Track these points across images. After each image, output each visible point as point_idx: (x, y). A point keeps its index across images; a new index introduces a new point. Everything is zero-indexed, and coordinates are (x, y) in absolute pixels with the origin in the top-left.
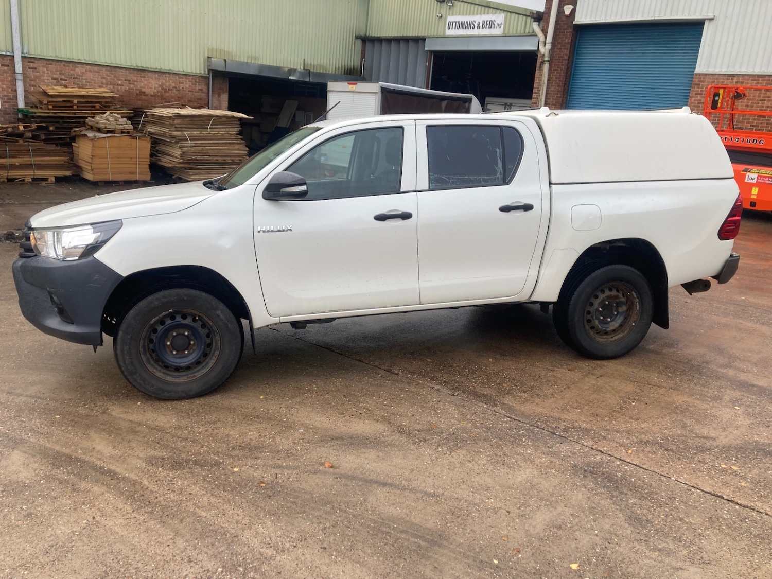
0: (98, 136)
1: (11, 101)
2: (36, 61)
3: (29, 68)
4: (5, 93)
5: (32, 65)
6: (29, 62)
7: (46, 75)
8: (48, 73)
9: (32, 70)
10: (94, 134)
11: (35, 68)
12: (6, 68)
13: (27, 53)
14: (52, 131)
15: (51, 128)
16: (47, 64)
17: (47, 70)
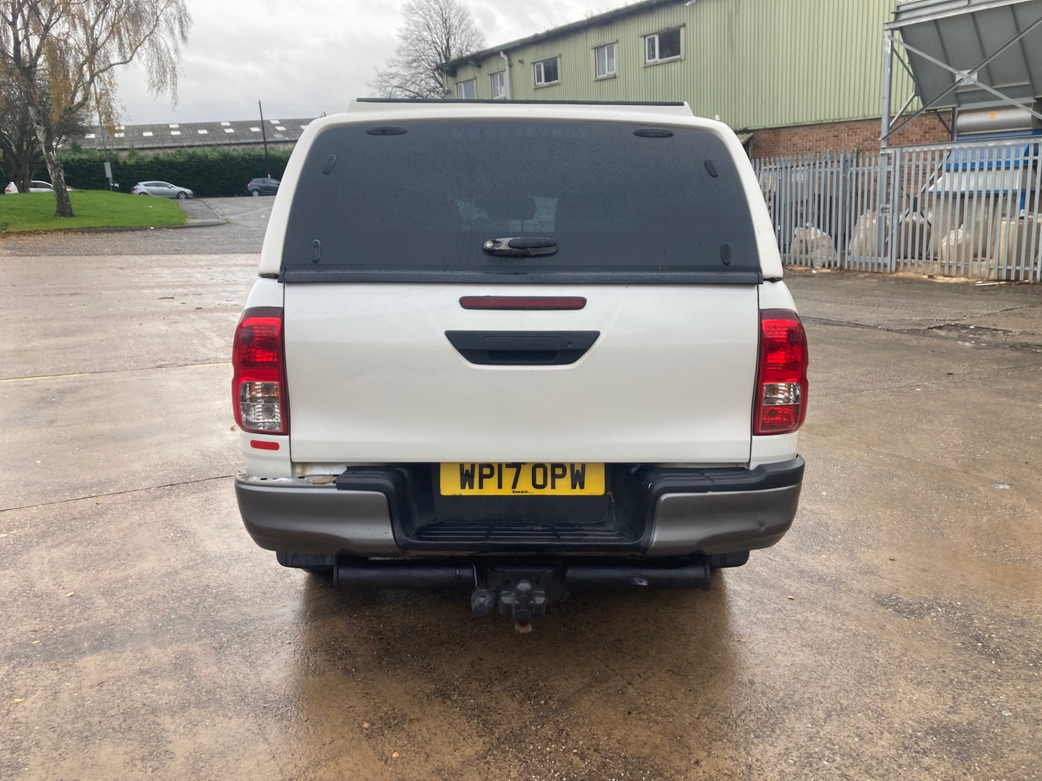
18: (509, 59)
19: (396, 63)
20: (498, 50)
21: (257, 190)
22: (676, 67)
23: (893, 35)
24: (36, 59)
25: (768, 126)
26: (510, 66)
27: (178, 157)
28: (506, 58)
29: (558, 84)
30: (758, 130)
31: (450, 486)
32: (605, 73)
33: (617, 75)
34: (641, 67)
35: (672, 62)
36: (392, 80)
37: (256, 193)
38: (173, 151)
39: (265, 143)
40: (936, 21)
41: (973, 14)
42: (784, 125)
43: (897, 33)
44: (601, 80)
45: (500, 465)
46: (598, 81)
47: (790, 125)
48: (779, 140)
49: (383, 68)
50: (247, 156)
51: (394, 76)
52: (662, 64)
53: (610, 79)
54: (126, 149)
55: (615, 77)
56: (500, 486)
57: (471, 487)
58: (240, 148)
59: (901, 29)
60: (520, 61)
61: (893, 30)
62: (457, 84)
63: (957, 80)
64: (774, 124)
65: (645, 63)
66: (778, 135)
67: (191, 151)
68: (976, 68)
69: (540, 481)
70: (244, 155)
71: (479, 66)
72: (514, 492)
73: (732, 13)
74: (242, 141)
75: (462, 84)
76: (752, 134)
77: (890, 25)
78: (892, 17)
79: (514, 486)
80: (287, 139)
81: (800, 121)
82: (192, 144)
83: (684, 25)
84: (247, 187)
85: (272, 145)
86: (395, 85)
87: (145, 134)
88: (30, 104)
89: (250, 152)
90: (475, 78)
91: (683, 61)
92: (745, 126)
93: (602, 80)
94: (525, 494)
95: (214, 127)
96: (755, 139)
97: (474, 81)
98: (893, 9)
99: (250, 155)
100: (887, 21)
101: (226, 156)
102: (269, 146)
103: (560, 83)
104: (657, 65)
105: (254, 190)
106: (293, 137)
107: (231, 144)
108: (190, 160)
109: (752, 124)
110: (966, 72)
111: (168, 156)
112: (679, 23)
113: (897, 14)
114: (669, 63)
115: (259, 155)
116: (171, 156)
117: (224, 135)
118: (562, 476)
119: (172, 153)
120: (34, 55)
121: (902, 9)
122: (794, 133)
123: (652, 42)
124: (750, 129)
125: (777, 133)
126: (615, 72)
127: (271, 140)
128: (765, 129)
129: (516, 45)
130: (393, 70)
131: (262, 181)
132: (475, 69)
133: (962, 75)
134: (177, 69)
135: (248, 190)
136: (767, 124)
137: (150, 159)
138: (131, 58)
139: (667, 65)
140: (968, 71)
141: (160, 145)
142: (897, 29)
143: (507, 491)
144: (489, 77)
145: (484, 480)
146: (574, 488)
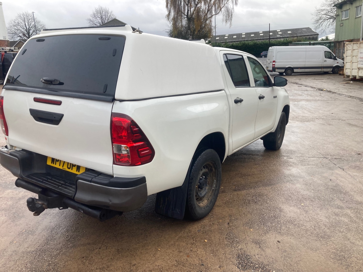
19: (325, 5)
21: (264, 55)
24: (192, 15)
27: (239, 44)
31: (49, 163)
36: (322, 12)
37: (263, 57)
38: (238, 42)
39: (270, 39)
49: (319, 7)
50: (262, 44)
51: (322, 10)
54: (224, 42)
56: (60, 166)
57: (53, 164)
58: (260, 41)
62: (342, 12)
67: (244, 42)
69: (69, 167)
70: (262, 43)
71: (352, 4)
72: (62, 168)
74: (265, 38)
75: (344, 12)
79: (63, 166)
80: (281, 37)
82: (248, 40)
84: (261, 54)
85: (272, 40)
86: (323, 14)
87: (234, 37)
88: (189, 29)
89: (264, 42)
94: (66, 170)
95: (256, 34)
97: (349, 10)
99: (263, 43)
101: (255, 43)
102: (270, 40)
105: (263, 56)
106: (284, 36)
107: (261, 39)
108: (243, 45)
111: (236, 44)
115: (267, 43)
116: (237, 44)
117: (259, 36)
118: (74, 166)
119: (238, 43)
120: (192, 14)
127: (272, 38)
130: (324, 8)
131: (266, 52)
132: (350, 5)
134: (233, 15)
135: (261, 55)
137: (230, 45)
138: (219, 12)
141: (238, 40)
144: (356, 8)
145: (57, 162)
146: (77, 171)
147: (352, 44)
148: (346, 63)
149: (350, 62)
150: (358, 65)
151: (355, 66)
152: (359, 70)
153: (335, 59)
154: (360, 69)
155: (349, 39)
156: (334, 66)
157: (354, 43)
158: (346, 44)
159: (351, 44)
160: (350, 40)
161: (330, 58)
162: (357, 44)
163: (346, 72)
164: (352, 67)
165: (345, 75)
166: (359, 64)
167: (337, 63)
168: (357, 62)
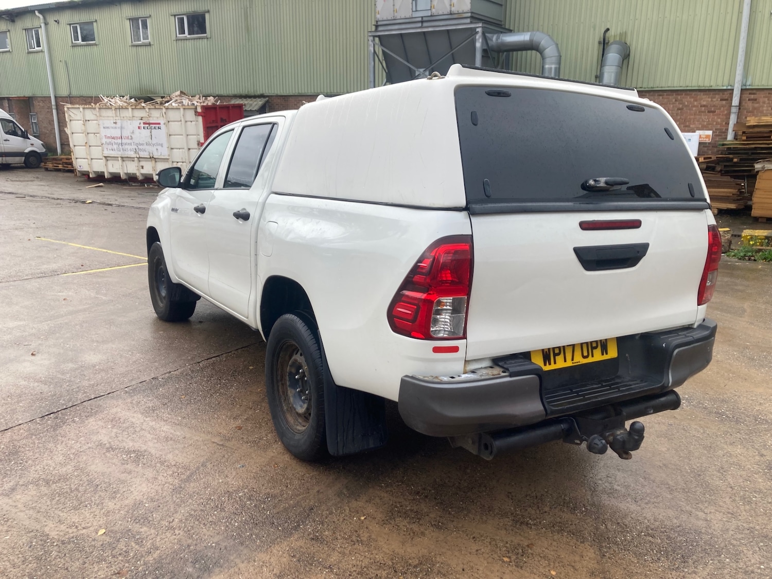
0: (767, 167)
1: (723, 134)
2: (758, 92)
3: (749, 100)
4: (719, 127)
5: (752, 97)
6: (750, 94)
7: (765, 105)
8: (769, 103)
9: (751, 102)
10: (763, 165)
11: (756, 100)
12: (724, 102)
13: (750, 85)
14: (735, 163)
15: (735, 160)
16: (769, 94)
17: (768, 100)
18: (45, 18)
20: (33, 9)
22: (203, 43)
23: (374, 40)
25: (279, 94)
26: (46, 24)
28: (41, 16)
29: (95, 45)
30: (272, 96)
32: (140, 41)
33: (152, 43)
34: (172, 39)
35: (199, 38)
40: (401, 34)
41: (424, 33)
42: (292, 94)
43: (377, 39)
44: (136, 46)
45: (564, 347)
46: (134, 46)
47: (296, 94)
48: (288, 105)
52: (192, 39)
53: (146, 45)
55: (149, 45)
56: (565, 361)
57: (550, 364)
59: (379, 37)
60: (56, 21)
61: (374, 37)
63: (417, 74)
64: (283, 93)
65: (176, 37)
66: (287, 101)
68: (428, 68)
69: (585, 354)
71: (13, 21)
72: (573, 363)
73: (247, 8)
76: (267, 98)
77: (372, 33)
78: (374, 28)
79: (573, 360)
81: (303, 92)
83: (208, 12)
90: (9, 31)
91: (209, 40)
92: (261, 92)
93: (139, 46)
94: (579, 364)
96: (270, 103)
97: (8, 33)
98: (374, 23)
100: (370, 30)
103: (97, 43)
104: (187, 39)
109: (267, 92)
110: (422, 70)
112: (204, 9)
113: (377, 26)
114: (197, 39)
118: (596, 348)
121: (379, 23)
122: (299, 100)
123: (181, 21)
124: (265, 94)
125: (286, 99)
126: (149, 40)
128: (277, 96)
129: (51, 7)
132: (9, 23)
133: (420, 72)
136: (279, 92)
139: (196, 40)
140: (423, 69)
142: (376, 36)
143: (569, 363)
144: (24, 31)
145: (556, 357)
146: (603, 354)
147: (81, 109)
148: (74, 146)
149: (84, 144)
150: (103, 151)
151: (96, 152)
152: (107, 160)
153: (24, 136)
154: (108, 158)
155: (22, 96)
156: (26, 151)
157: (85, 107)
158: (65, 106)
159: (79, 108)
160: (24, 97)
161: (14, 133)
162: (92, 110)
163: (78, 165)
164: (90, 154)
165: (77, 171)
166: (105, 150)
167: (31, 144)
168: (100, 145)
